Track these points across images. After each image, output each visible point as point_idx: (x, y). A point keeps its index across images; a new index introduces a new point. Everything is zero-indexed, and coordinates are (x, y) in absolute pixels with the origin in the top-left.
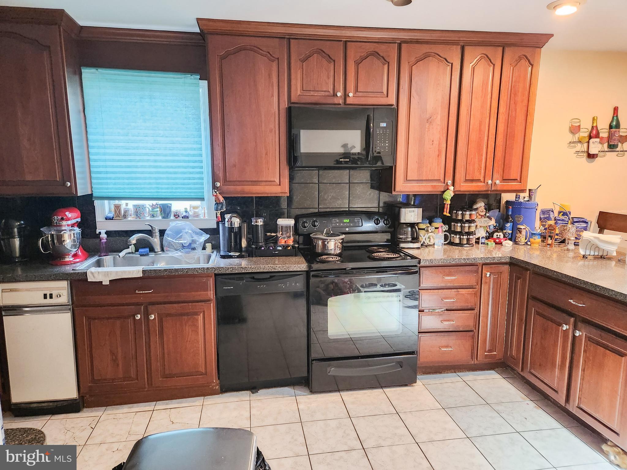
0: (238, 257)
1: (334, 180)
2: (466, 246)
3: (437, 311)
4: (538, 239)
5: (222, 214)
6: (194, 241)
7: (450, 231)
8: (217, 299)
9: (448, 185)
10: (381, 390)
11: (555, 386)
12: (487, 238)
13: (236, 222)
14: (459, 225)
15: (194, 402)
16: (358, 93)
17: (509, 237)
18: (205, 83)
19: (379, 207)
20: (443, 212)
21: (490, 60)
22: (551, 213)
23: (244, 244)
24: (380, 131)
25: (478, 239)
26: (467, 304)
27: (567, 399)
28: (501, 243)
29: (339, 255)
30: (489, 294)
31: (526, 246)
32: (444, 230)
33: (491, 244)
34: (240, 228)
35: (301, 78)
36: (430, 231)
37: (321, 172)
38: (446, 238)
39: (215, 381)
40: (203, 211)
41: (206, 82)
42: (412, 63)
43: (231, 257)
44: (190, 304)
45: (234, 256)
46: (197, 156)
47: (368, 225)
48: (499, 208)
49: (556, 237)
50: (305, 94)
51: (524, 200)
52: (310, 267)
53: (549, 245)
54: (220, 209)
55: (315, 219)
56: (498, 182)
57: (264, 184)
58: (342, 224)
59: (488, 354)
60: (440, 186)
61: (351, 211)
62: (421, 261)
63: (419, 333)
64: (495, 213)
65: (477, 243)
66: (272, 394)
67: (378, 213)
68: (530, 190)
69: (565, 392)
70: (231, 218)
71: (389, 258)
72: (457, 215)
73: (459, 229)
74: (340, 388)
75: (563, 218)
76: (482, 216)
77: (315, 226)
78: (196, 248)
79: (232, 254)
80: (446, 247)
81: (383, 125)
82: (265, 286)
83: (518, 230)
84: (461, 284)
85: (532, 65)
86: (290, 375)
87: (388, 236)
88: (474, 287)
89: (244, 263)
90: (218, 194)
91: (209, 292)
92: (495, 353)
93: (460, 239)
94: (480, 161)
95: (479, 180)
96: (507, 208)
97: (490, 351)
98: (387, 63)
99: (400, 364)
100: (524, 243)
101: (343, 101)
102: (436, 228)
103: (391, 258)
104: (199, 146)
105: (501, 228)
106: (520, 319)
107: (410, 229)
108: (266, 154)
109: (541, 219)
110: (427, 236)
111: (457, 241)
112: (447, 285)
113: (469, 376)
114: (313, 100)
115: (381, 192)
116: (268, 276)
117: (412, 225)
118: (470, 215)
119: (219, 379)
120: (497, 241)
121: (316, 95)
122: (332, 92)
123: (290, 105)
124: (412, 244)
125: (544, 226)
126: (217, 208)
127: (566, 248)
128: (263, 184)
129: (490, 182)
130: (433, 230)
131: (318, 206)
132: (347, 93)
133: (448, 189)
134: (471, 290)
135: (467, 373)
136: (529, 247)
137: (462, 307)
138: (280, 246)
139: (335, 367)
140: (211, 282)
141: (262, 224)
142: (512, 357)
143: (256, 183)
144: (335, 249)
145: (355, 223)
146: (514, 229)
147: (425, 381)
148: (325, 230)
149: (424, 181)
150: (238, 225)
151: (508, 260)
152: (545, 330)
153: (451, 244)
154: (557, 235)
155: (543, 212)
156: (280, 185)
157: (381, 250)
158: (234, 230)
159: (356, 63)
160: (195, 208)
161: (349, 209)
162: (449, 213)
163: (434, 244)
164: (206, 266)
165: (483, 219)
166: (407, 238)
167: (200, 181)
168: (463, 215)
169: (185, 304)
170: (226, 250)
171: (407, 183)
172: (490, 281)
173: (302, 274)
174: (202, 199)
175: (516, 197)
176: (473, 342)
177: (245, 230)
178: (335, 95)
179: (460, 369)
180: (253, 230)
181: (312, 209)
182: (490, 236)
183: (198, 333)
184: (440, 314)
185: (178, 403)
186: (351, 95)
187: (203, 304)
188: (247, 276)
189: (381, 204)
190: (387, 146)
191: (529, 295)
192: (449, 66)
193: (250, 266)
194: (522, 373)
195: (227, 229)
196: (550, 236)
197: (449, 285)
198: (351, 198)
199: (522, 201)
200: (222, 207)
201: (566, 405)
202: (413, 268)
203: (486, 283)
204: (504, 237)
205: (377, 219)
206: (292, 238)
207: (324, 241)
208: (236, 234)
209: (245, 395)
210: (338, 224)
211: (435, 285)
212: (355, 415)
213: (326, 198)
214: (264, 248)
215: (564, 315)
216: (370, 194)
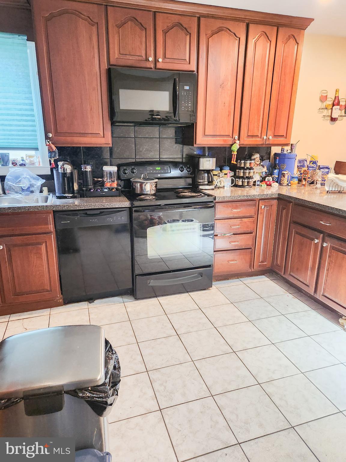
0: (72, 197)
1: (147, 135)
2: (246, 187)
3: (227, 235)
4: (296, 181)
5: (56, 161)
6: (32, 186)
7: (235, 176)
8: (56, 231)
9: (235, 140)
10: (187, 294)
11: (307, 282)
12: (261, 181)
13: (68, 168)
14: (242, 171)
15: (42, 313)
16: (166, 59)
17: (276, 180)
18: (32, 44)
19: (183, 158)
20: (231, 161)
21: (268, 37)
22: (305, 162)
23: (76, 187)
24: (184, 93)
25: (255, 182)
26: (248, 230)
27: (316, 291)
28: (270, 185)
29: (154, 195)
30: (263, 221)
31: (287, 186)
32: (231, 175)
33: (264, 185)
34: (72, 173)
35: (118, 42)
36: (221, 176)
37: (137, 128)
38: (232, 181)
39: (59, 296)
40: (38, 160)
41: (34, 43)
42: (209, 35)
43: (65, 198)
44: (34, 236)
45: (68, 197)
46: (29, 111)
47: (175, 172)
48: (269, 158)
49: (308, 180)
50: (122, 58)
51: (287, 152)
52: (132, 204)
53: (304, 185)
54: (53, 157)
55: (133, 167)
56: (271, 137)
57: (91, 136)
58: (155, 172)
59: (261, 264)
60: (230, 141)
61: (161, 161)
62: (216, 198)
63: (214, 251)
64: (266, 163)
65: (254, 185)
66: (106, 302)
67: (182, 163)
68: (292, 145)
69: (314, 286)
70: (63, 165)
71: (192, 196)
72: (240, 163)
73: (242, 175)
74: (157, 294)
75: (312, 165)
76: (258, 165)
77: (133, 173)
78: (34, 191)
79: (66, 195)
80: (232, 188)
81: (187, 88)
82: (96, 220)
83: (283, 175)
84: (244, 215)
85: (298, 44)
86: (118, 288)
87: (190, 181)
88: (253, 217)
89: (77, 202)
90: (51, 144)
91: (49, 226)
92: (266, 263)
93: (243, 182)
94: (259, 120)
95: (257, 136)
96: (275, 159)
97: (262, 262)
98: (189, 34)
99: (201, 275)
100: (286, 185)
101: (154, 66)
102: (225, 174)
103: (193, 196)
104: (30, 101)
105: (271, 174)
106: (284, 239)
107: (206, 175)
108: (91, 109)
109: (298, 167)
110: (219, 180)
111: (240, 183)
112: (234, 216)
113: (248, 280)
114: (129, 63)
115: (184, 146)
116: (98, 212)
117: (208, 172)
118: (250, 163)
119: (62, 294)
120: (268, 183)
121: (131, 58)
122: (144, 57)
123: (110, 67)
124: (208, 186)
125: (300, 171)
126: (51, 156)
127: (315, 187)
128: (89, 136)
129: (265, 137)
130: (223, 176)
131: (135, 157)
132: (157, 58)
133: (235, 143)
134: (251, 219)
135: (246, 278)
136: (290, 187)
137: (244, 232)
138: (106, 189)
139: (154, 279)
140: (51, 217)
141: (90, 170)
142: (277, 265)
143: (84, 134)
144: (151, 191)
145: (165, 170)
146: (279, 175)
147: (218, 286)
148: (142, 175)
149: (217, 136)
150: (70, 170)
151: (277, 196)
152: (302, 244)
153: (236, 186)
154: (309, 178)
155: (300, 162)
156: (104, 137)
157: (186, 191)
158: (66, 175)
159: (164, 33)
160: (30, 157)
161: (160, 159)
162: (236, 162)
163: (224, 187)
164: (45, 204)
165: (258, 167)
166: (204, 182)
167: (33, 133)
168: (245, 164)
169: (29, 236)
170: (61, 192)
171: (205, 137)
172: (264, 212)
173: (125, 210)
174: (37, 149)
175: (281, 150)
176: (251, 257)
177: (76, 175)
178: (147, 60)
179: (242, 276)
180: (82, 175)
181: (130, 159)
182: (263, 180)
183: (42, 259)
184: (229, 237)
185: (29, 314)
186: (160, 60)
187: (45, 235)
188: (81, 212)
189: (184, 156)
190: (190, 106)
191: (291, 220)
192: (237, 40)
193: (83, 204)
194: (284, 276)
195: (60, 174)
196: (304, 179)
197: (236, 215)
198: (161, 151)
199: (286, 153)
200: (55, 155)
201: (314, 295)
202: (210, 203)
203: (261, 213)
204: (273, 180)
205: (182, 167)
206: (116, 182)
207: (141, 184)
208: (68, 178)
209: (84, 305)
210: (151, 171)
211: (226, 216)
212: (170, 312)
213: (141, 149)
214: (93, 190)
215: (316, 232)
216: (176, 147)
